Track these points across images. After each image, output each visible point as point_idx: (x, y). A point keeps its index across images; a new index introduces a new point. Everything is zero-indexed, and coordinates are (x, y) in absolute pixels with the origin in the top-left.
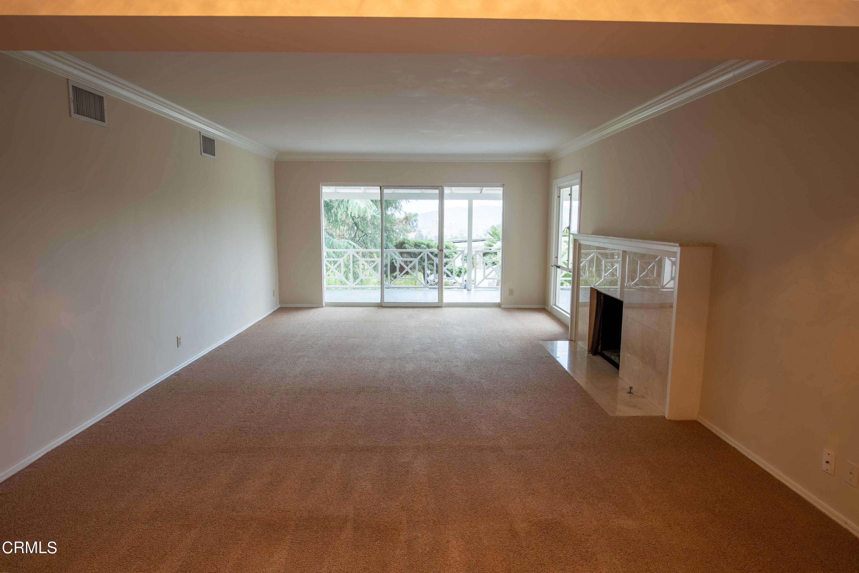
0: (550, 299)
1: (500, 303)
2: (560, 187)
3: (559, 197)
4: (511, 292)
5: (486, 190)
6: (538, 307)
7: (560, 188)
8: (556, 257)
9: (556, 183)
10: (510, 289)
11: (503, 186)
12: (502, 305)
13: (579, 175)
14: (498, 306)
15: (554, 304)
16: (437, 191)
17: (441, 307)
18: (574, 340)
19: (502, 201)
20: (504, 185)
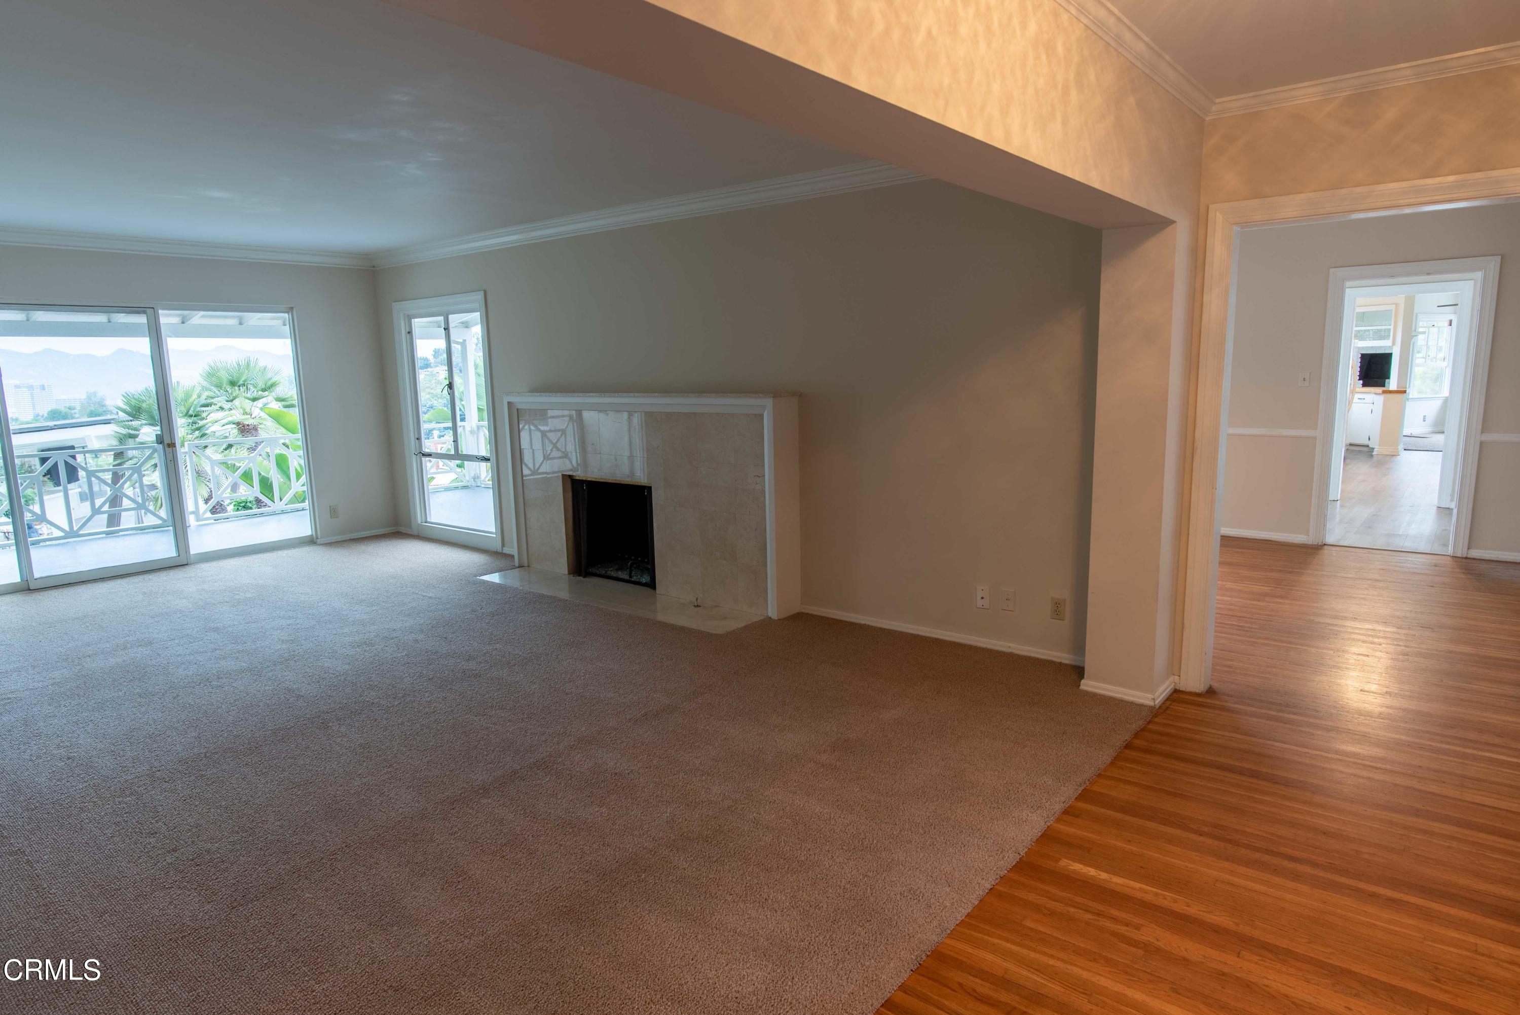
0: (415, 513)
1: (312, 535)
2: (408, 315)
3: (410, 332)
4: (334, 512)
5: (255, 319)
6: (386, 532)
7: (409, 318)
8: (417, 439)
9: (399, 309)
10: (330, 507)
11: (290, 310)
12: (317, 538)
13: (480, 296)
14: (310, 541)
15: (423, 521)
16: (142, 319)
17: (187, 564)
18: (527, 565)
19: (290, 340)
20: (292, 308)
